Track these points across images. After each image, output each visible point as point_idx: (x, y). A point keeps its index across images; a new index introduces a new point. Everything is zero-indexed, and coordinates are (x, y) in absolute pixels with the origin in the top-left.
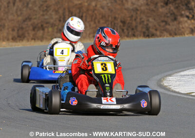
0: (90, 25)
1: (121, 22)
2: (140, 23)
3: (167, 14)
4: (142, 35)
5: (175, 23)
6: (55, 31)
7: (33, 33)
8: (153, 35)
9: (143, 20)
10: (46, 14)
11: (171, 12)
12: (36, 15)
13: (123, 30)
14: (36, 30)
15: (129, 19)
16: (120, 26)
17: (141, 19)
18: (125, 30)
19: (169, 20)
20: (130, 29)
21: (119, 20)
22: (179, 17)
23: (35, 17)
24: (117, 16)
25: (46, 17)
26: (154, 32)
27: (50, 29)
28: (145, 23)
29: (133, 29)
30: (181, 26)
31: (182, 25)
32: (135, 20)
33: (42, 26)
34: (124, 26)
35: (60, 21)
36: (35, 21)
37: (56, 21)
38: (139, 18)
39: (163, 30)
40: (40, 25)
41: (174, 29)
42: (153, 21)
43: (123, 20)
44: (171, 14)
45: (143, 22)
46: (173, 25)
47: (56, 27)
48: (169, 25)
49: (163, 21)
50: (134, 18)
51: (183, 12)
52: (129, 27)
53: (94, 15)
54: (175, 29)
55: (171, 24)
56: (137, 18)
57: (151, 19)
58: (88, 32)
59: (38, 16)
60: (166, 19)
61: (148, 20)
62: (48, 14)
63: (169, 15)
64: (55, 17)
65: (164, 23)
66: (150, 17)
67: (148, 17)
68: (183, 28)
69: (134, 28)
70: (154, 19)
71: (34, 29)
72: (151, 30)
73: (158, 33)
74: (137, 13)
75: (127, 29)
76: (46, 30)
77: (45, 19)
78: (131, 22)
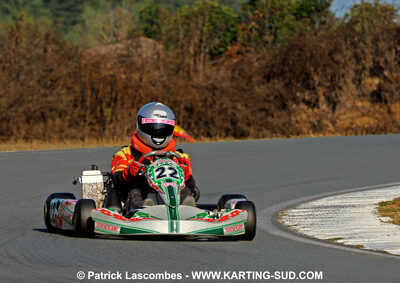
0: (130, 115)
1: (186, 109)
2: (220, 112)
3: (268, 96)
4: (224, 134)
5: (284, 113)
6: (67, 124)
7: (27, 126)
8: (243, 135)
9: (224, 106)
10: (51, 93)
11: (277, 93)
12: (32, 95)
13: (190, 124)
14: (32, 122)
15: (200, 104)
16: (184, 117)
17: (221, 104)
18: (193, 125)
19: (273, 108)
20: (201, 123)
21: (182, 107)
22: (290, 103)
23: (30, 98)
24: (179, 98)
25: (51, 99)
26: (246, 128)
27: (58, 121)
28: (230, 112)
29: (206, 123)
30: (293, 118)
31: (295, 116)
32: (211, 106)
33: (43, 114)
34: (190, 118)
35: (75, 106)
36: (31, 105)
37: (68, 106)
38: (218, 103)
39: (261, 125)
40: (38, 113)
41: (280, 125)
42: (244, 108)
43: (189, 106)
44: (276, 97)
45: (226, 109)
46: (279, 117)
47: (68, 118)
48: (272, 116)
49: (261, 110)
50: (208, 103)
51: (298, 94)
52: (200, 119)
53: (138, 98)
54: (284, 125)
55: (275, 115)
56: (214, 102)
57: (239, 106)
58: (126, 128)
59: (35, 97)
60: (266, 105)
61: (235, 108)
62: (55, 92)
63: (272, 98)
64: (67, 98)
65: (263, 114)
66: (238, 101)
67: (235, 101)
68: (297, 122)
69: (209, 120)
70: (246, 106)
71: (28, 121)
72: (239, 124)
73: (252, 130)
74: (214, 94)
75: (196, 124)
76: (50, 121)
77: (50, 103)
78: (203, 109)
